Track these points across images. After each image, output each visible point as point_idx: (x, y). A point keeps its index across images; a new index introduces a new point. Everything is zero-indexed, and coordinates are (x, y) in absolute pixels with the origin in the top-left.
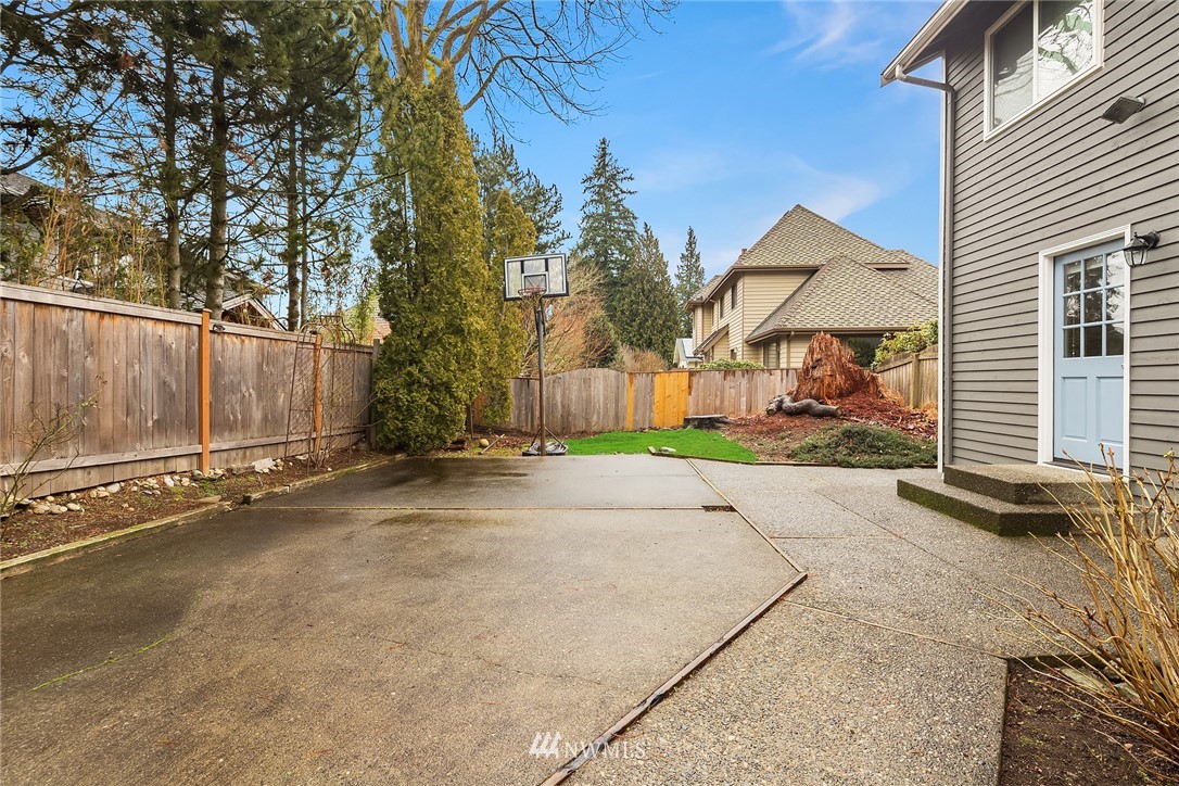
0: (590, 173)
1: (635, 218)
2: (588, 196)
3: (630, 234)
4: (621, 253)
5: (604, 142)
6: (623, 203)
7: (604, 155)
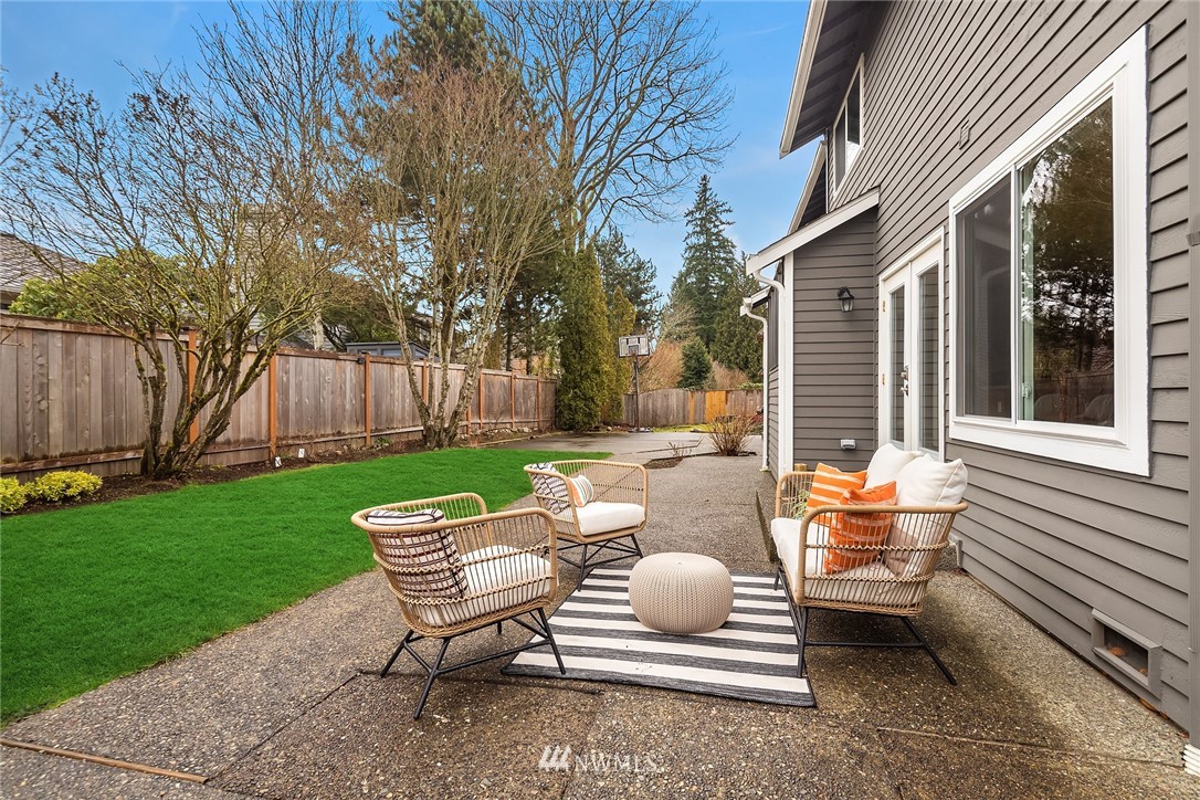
0: (692, 208)
1: (733, 247)
2: (690, 228)
3: (729, 262)
4: (721, 279)
5: (704, 178)
6: (723, 233)
7: (705, 191)
